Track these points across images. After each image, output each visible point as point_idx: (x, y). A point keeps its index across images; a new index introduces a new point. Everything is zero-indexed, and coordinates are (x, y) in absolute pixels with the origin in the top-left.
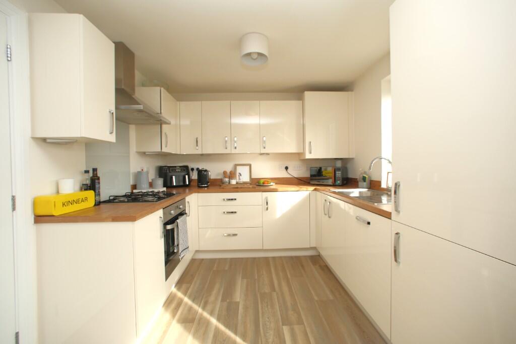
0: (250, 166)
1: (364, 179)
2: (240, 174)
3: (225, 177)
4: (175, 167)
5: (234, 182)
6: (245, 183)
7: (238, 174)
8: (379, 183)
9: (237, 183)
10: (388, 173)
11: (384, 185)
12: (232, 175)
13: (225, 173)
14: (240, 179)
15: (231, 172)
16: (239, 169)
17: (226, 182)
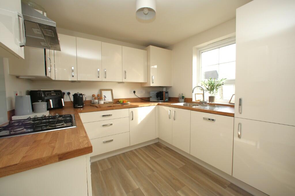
0: (112, 90)
1: (183, 97)
2: (105, 97)
3: (95, 99)
4: (50, 91)
5: (102, 102)
6: (110, 103)
7: (103, 97)
8: (191, 99)
9: (104, 103)
10: (195, 94)
11: (194, 100)
12: (100, 97)
13: (93, 96)
14: (105, 100)
15: (98, 96)
16: (104, 93)
17: (96, 103)
